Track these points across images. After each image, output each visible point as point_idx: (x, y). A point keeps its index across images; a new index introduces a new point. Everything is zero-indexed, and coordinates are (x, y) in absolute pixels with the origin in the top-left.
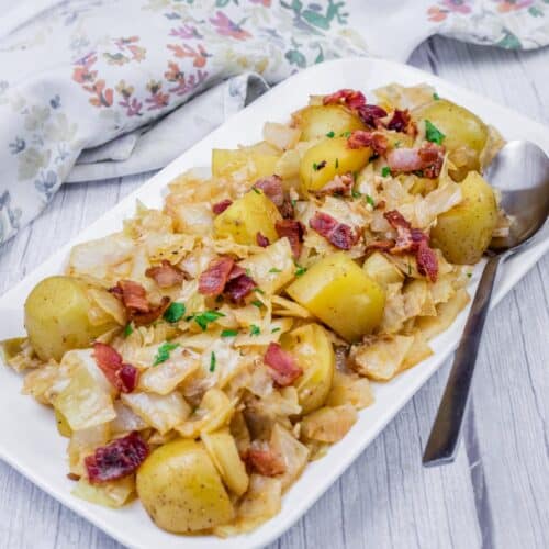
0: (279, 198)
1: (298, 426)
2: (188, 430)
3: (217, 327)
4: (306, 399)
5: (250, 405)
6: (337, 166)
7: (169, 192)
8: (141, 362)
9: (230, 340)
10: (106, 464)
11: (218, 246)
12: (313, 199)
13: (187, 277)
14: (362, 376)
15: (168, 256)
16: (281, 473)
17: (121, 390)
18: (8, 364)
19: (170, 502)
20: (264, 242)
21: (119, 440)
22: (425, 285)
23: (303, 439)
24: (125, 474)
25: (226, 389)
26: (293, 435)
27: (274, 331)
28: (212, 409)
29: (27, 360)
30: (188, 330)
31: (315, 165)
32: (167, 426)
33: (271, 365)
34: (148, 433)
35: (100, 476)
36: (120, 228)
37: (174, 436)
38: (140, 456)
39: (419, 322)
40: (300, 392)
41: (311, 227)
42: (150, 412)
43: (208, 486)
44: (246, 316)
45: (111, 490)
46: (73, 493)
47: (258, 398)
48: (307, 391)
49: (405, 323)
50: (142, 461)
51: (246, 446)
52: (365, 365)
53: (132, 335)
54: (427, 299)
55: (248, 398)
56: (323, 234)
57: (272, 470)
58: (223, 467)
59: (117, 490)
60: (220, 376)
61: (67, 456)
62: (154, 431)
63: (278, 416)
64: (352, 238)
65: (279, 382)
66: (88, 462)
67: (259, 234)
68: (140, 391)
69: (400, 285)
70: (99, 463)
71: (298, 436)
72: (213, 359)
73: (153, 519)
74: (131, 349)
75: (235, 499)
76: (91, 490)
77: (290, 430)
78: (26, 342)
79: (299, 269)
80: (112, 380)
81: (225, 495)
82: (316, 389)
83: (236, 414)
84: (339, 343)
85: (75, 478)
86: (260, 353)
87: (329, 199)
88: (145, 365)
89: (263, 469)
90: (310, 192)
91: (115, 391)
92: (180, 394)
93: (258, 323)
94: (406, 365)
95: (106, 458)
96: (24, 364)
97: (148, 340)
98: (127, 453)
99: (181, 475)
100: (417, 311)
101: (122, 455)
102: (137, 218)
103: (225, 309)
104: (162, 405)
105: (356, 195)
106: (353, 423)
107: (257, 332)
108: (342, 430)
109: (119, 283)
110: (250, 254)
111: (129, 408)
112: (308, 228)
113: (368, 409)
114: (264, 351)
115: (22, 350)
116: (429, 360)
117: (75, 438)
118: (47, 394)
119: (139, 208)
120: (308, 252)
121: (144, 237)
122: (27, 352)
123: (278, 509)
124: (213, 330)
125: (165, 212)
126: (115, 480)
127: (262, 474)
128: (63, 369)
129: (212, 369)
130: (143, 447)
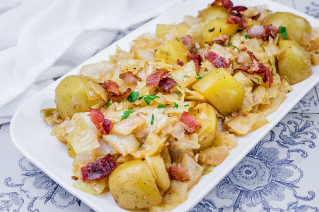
0: (189, 46)
1: (197, 155)
2: (138, 155)
3: (155, 103)
4: (202, 141)
5: (172, 144)
6: (221, 31)
7: (133, 44)
8: (114, 119)
9: (162, 110)
10: (93, 171)
11: (157, 65)
12: (207, 45)
13: (140, 80)
14: (231, 133)
15: (131, 70)
16: (187, 180)
17: (102, 133)
18: (45, 121)
19: (127, 191)
20: (181, 64)
21: (100, 159)
22: (264, 88)
23: (200, 162)
24: (102, 177)
25: (159, 134)
26: (195, 160)
27: (186, 106)
28: (151, 144)
29: (55, 119)
30: (139, 105)
31: (209, 30)
32: (127, 152)
33: (184, 122)
34: (116, 157)
35: (89, 178)
36: (107, 59)
37: (130, 158)
38: (111, 168)
39: (261, 107)
40: (199, 137)
41: (205, 58)
42: (118, 144)
43: (148, 183)
44: (171, 99)
45: (94, 185)
46: (74, 186)
47: (176, 139)
48: (203, 137)
49: (254, 107)
50: (112, 170)
51: (169, 165)
52: (232, 127)
53: (110, 106)
54: (266, 95)
55: (171, 140)
56: (211, 61)
57: (182, 178)
58: (157, 175)
59: (98, 185)
60: (156, 127)
61: (72, 167)
62: (119, 155)
63: (187, 149)
64: (226, 64)
65: (188, 131)
66: (83, 170)
67: (178, 60)
68: (113, 133)
69: (251, 88)
70: (89, 171)
71: (197, 161)
72: (153, 118)
73: (117, 201)
74: (109, 113)
75: (162, 193)
76: (84, 185)
77: (193, 157)
78: (56, 111)
79: (199, 77)
80: (99, 128)
81: (157, 189)
82: (208, 136)
83: (164, 147)
84: (219, 115)
85: (76, 178)
86: (178, 117)
87: (215, 45)
88: (116, 121)
89: (177, 177)
90: (206, 43)
91: (100, 134)
92: (134, 136)
93: (177, 102)
94: (254, 128)
95: (92, 168)
96: (53, 121)
97: (118, 109)
98: (104, 166)
99: (133, 177)
100: (260, 101)
101: (102, 167)
102: (117, 54)
103: (159, 94)
104: (124, 141)
105: (230, 45)
106: (226, 156)
107: (177, 106)
108: (221, 159)
109: (105, 82)
110: (173, 69)
111: (107, 143)
112: (204, 59)
113: (234, 149)
114: (180, 116)
115: (53, 114)
116: (266, 125)
117: (77, 158)
118: (63, 134)
119: (117, 49)
120: (204, 70)
121: (119, 63)
122: (56, 115)
123: (186, 198)
124: (153, 104)
125: (131, 52)
126: (97, 180)
127: (177, 180)
128: (73, 121)
129: (152, 123)
130: (114, 163)
